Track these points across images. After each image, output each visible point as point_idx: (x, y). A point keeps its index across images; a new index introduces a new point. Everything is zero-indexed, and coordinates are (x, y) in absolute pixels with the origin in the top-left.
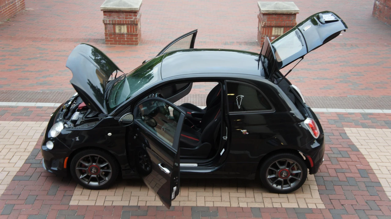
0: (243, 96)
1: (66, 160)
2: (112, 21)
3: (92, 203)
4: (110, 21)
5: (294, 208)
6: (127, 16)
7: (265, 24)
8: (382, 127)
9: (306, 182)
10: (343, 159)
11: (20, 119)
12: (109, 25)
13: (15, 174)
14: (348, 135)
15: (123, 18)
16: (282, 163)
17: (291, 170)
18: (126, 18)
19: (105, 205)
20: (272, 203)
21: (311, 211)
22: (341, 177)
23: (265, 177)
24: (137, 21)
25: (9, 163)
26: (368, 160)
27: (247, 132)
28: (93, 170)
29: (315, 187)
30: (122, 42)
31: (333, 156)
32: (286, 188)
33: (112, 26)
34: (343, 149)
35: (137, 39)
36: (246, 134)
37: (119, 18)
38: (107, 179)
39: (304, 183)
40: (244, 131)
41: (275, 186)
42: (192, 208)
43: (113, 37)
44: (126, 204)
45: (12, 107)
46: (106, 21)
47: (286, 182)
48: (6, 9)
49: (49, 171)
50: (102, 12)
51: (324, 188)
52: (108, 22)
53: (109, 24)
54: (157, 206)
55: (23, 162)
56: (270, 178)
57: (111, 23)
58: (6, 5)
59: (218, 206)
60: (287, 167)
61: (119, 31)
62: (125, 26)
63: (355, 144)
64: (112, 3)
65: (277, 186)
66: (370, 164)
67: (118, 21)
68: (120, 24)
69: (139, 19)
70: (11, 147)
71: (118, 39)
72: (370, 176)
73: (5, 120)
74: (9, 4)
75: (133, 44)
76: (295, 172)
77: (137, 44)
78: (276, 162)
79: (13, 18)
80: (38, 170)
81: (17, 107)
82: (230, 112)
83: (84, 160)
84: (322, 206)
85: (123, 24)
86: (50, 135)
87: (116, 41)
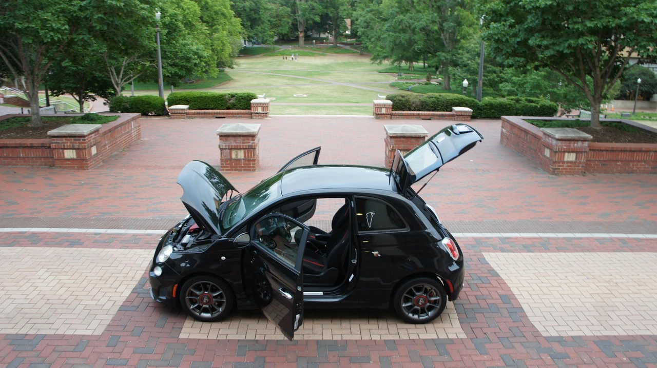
0: (374, 214)
1: (175, 288)
2: (229, 146)
3: (204, 337)
4: (226, 145)
5: (433, 339)
6: (244, 140)
7: (393, 147)
8: (520, 251)
9: (445, 311)
10: (484, 285)
11: (128, 247)
12: (225, 150)
13: (121, 304)
14: (487, 260)
15: (240, 142)
16: (419, 290)
17: (428, 297)
18: (243, 143)
19: (218, 339)
20: (408, 334)
21: (451, 341)
22: (483, 304)
23: (400, 306)
24: (255, 145)
25: (115, 292)
26: (509, 285)
27: (379, 253)
28: (205, 300)
29: (454, 316)
31: (472, 282)
32: (423, 317)
33: (229, 151)
34: (483, 275)
35: (255, 164)
36: (378, 257)
37: (236, 143)
38: (220, 310)
39: (443, 312)
40: (375, 253)
41: (411, 315)
42: (317, 341)
43: (229, 163)
44: (242, 337)
45: (121, 234)
46: (222, 145)
47: (423, 311)
48: (122, 139)
49: (158, 300)
50: (219, 136)
51: (464, 316)
52: (224, 147)
54: (277, 340)
55: (130, 291)
56: (406, 307)
57: (227, 148)
58: (122, 136)
59: (347, 339)
60: (425, 293)
61: (236, 156)
62: (242, 151)
63: (495, 269)
64: (228, 127)
65: (413, 315)
66: (512, 289)
67: (235, 145)
68: (237, 149)
69: (258, 144)
70: (118, 275)
71: (234, 165)
72: (512, 301)
73: (113, 247)
74: (125, 134)
75: (250, 170)
76: (433, 299)
77: (254, 170)
78: (412, 287)
79: (128, 148)
80: (145, 300)
81: (125, 234)
82: (359, 232)
83: (195, 288)
84: (463, 336)
85: (240, 149)
86: (159, 260)
87: (232, 167)
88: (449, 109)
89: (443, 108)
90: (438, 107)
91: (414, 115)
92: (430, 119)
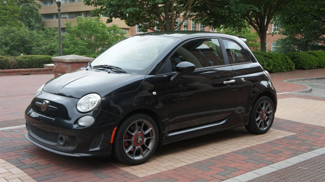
0: (234, 51)
1: (114, 132)
3: (158, 171)
5: (285, 137)
19: (170, 169)
21: (294, 136)
23: (255, 120)
32: (265, 128)
36: (244, 82)
40: (243, 79)
56: (258, 121)
59: (245, 147)
65: (260, 127)
76: (269, 112)
78: (260, 105)
83: (131, 129)
88: (41, 66)
89: (37, 65)
90: (32, 65)
91: (15, 72)
92: (29, 74)
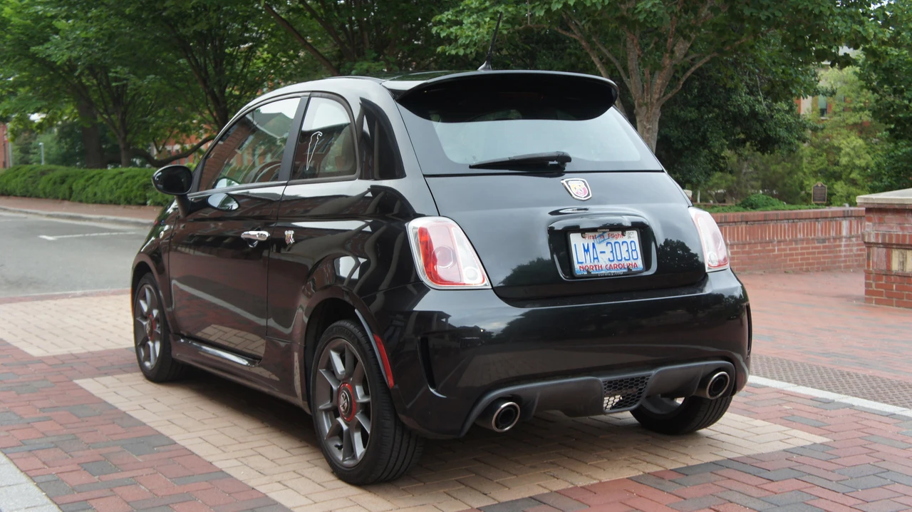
2: (884, 235)
4: (877, 235)
12: (876, 249)
30: (907, 298)
33: (884, 250)
37: (902, 229)
43: (883, 282)
52: (873, 240)
53: (876, 244)
57: (880, 242)
61: (901, 267)
65: (341, 447)
67: (898, 235)
68: (904, 246)
71: (896, 289)
76: (362, 400)
87: (890, 295)
